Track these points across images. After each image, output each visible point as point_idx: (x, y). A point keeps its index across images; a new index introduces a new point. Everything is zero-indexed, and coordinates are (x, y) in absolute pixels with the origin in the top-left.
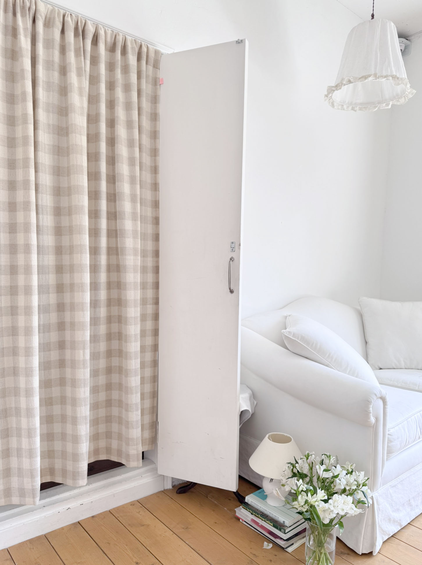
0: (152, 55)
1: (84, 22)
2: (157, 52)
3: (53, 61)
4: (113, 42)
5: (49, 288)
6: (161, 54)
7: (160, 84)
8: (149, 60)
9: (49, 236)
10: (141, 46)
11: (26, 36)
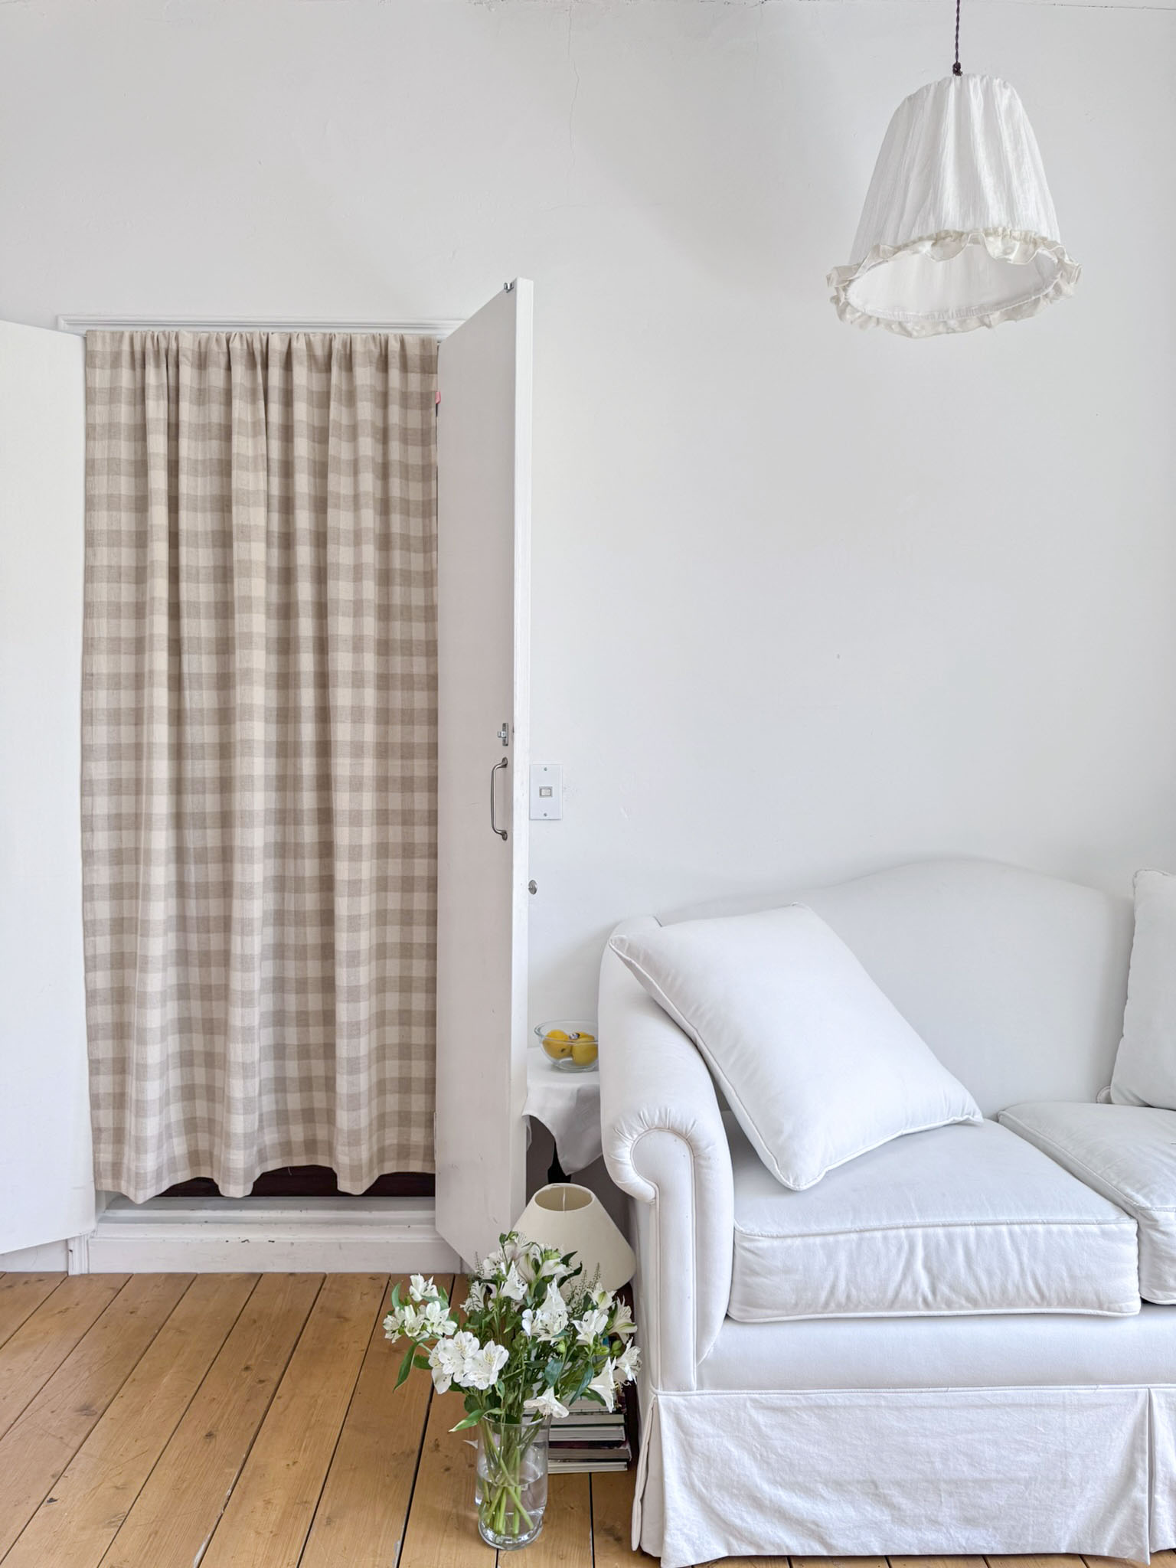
0: (413, 351)
1: (264, 338)
2: (425, 343)
3: (210, 423)
4: (326, 353)
5: (205, 819)
6: (438, 342)
7: (437, 405)
8: (410, 363)
9: (205, 727)
10: (387, 342)
11: (158, 398)
